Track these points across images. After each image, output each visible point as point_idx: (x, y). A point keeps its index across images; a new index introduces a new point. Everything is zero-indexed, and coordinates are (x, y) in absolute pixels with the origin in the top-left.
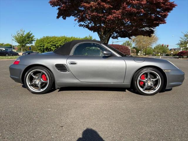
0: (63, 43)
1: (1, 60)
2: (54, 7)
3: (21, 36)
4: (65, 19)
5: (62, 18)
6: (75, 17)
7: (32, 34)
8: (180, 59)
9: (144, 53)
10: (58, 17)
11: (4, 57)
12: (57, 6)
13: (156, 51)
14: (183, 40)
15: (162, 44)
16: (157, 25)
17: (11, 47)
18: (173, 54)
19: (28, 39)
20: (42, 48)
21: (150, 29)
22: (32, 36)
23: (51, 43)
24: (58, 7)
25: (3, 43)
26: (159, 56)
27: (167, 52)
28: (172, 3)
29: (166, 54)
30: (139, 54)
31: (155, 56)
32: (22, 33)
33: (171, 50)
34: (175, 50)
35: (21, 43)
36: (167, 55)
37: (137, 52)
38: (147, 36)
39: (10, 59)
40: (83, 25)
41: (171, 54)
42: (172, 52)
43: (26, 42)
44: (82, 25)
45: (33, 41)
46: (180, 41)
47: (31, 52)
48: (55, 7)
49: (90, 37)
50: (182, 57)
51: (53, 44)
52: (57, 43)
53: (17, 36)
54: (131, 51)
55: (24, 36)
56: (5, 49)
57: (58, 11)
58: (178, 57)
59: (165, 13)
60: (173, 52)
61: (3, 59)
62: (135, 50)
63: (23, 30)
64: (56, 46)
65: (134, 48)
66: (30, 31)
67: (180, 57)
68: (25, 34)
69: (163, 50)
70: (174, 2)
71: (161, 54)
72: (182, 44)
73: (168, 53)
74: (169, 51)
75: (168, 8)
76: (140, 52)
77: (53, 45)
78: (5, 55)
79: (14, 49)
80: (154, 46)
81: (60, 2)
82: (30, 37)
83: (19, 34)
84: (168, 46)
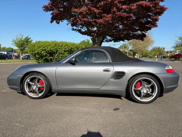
0: (52, 48)
1: (1, 64)
2: (47, 12)
3: (20, 40)
4: (58, 23)
5: (56, 23)
6: (68, 21)
7: (30, 38)
8: (175, 61)
9: (141, 56)
10: (52, 22)
11: (3, 61)
12: (50, 11)
13: (153, 53)
14: (178, 43)
15: (158, 47)
16: (150, 28)
17: (12, 50)
18: (169, 56)
19: (26, 43)
20: (33, 53)
21: (142, 33)
22: (30, 40)
23: (41, 48)
24: (52, 12)
25: (5, 47)
26: (156, 58)
28: (163, 6)
30: (136, 57)
31: (152, 58)
32: (21, 37)
33: (167, 52)
34: (171, 52)
35: (20, 47)
37: (134, 55)
38: (139, 39)
39: (8, 62)
40: (76, 29)
41: (167, 57)
42: (168, 55)
43: (24, 46)
44: (74, 29)
46: (176, 44)
48: (49, 12)
49: (87, 40)
50: (177, 59)
52: (47, 48)
53: (16, 41)
54: (128, 53)
55: (22, 40)
56: (7, 53)
57: (51, 16)
58: (174, 59)
59: (156, 17)
60: (170, 54)
61: (2, 63)
62: (131, 52)
63: (22, 35)
64: (46, 51)
65: (131, 50)
66: (28, 35)
68: (24, 38)
69: (159, 52)
70: (164, 6)
71: (157, 56)
72: (177, 46)
73: (165, 55)
74: (166, 53)
75: (159, 11)
76: (136, 54)
78: (5, 59)
79: (16, 52)
80: (150, 48)
81: (54, 7)
82: (29, 41)
83: (18, 38)
84: (164, 49)
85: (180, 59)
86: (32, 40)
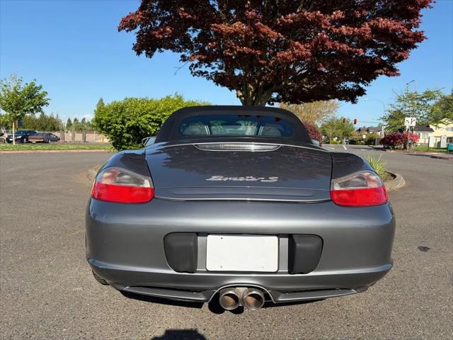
3: (12, 91)
5: (147, 55)
7: (41, 87)
8: (388, 151)
10: (138, 52)
15: (342, 118)
16: (375, 77)
18: (366, 140)
19: (29, 101)
22: (40, 92)
27: (351, 135)
29: (350, 138)
32: (13, 85)
33: (359, 130)
34: (368, 131)
36: (352, 142)
41: (360, 141)
42: (364, 136)
43: (25, 108)
45: (42, 105)
47: (29, 132)
50: (391, 147)
51: (152, 117)
55: (19, 91)
58: (382, 146)
60: (366, 135)
63: (19, 78)
66: (35, 80)
67: (388, 148)
68: (23, 86)
69: (343, 130)
71: (338, 140)
72: (392, 118)
73: (354, 137)
74: (356, 133)
77: (153, 121)
82: (36, 94)
83: (5, 86)
84: (355, 123)
85: (396, 147)
86: (46, 93)
